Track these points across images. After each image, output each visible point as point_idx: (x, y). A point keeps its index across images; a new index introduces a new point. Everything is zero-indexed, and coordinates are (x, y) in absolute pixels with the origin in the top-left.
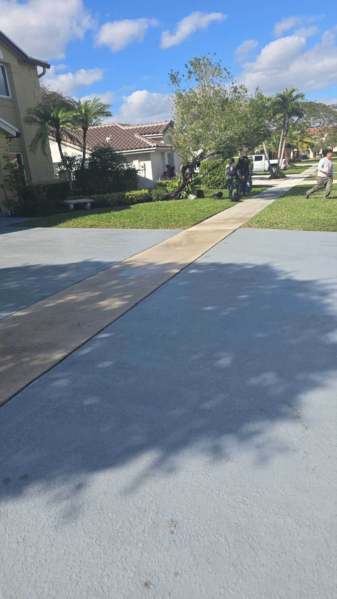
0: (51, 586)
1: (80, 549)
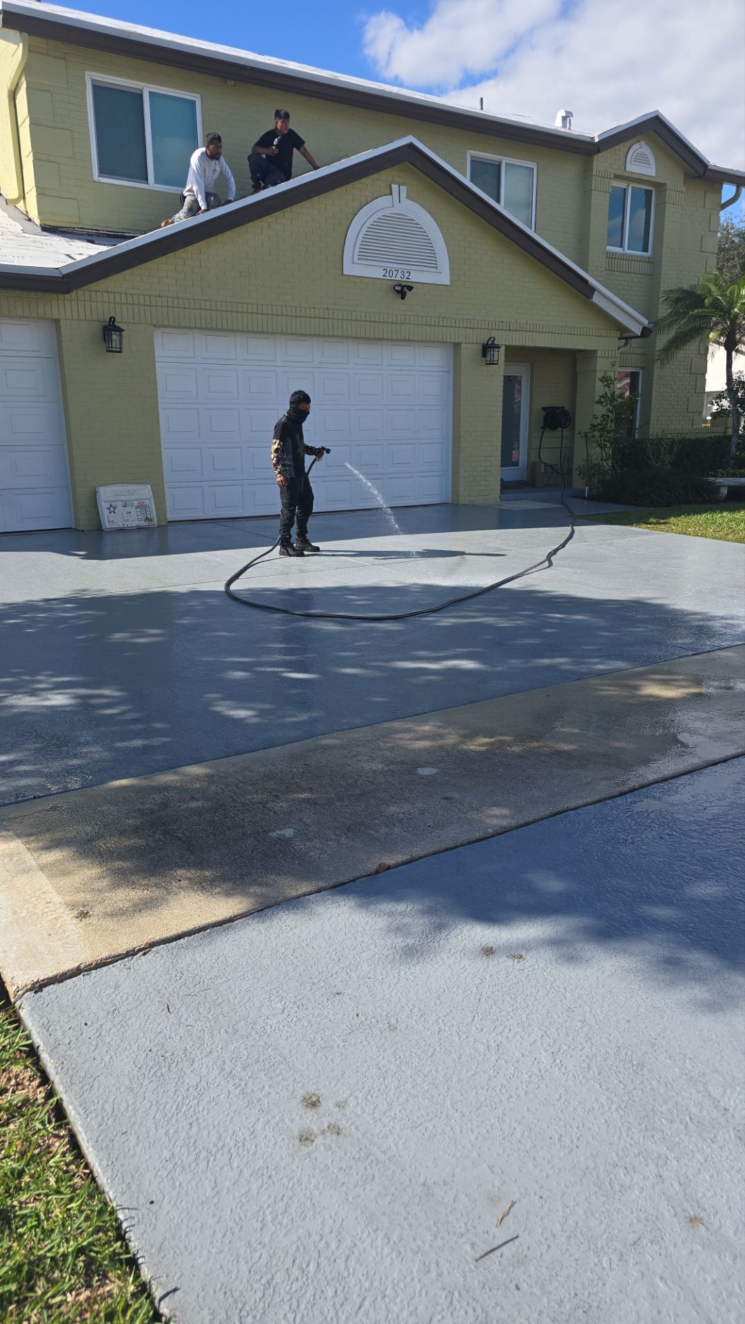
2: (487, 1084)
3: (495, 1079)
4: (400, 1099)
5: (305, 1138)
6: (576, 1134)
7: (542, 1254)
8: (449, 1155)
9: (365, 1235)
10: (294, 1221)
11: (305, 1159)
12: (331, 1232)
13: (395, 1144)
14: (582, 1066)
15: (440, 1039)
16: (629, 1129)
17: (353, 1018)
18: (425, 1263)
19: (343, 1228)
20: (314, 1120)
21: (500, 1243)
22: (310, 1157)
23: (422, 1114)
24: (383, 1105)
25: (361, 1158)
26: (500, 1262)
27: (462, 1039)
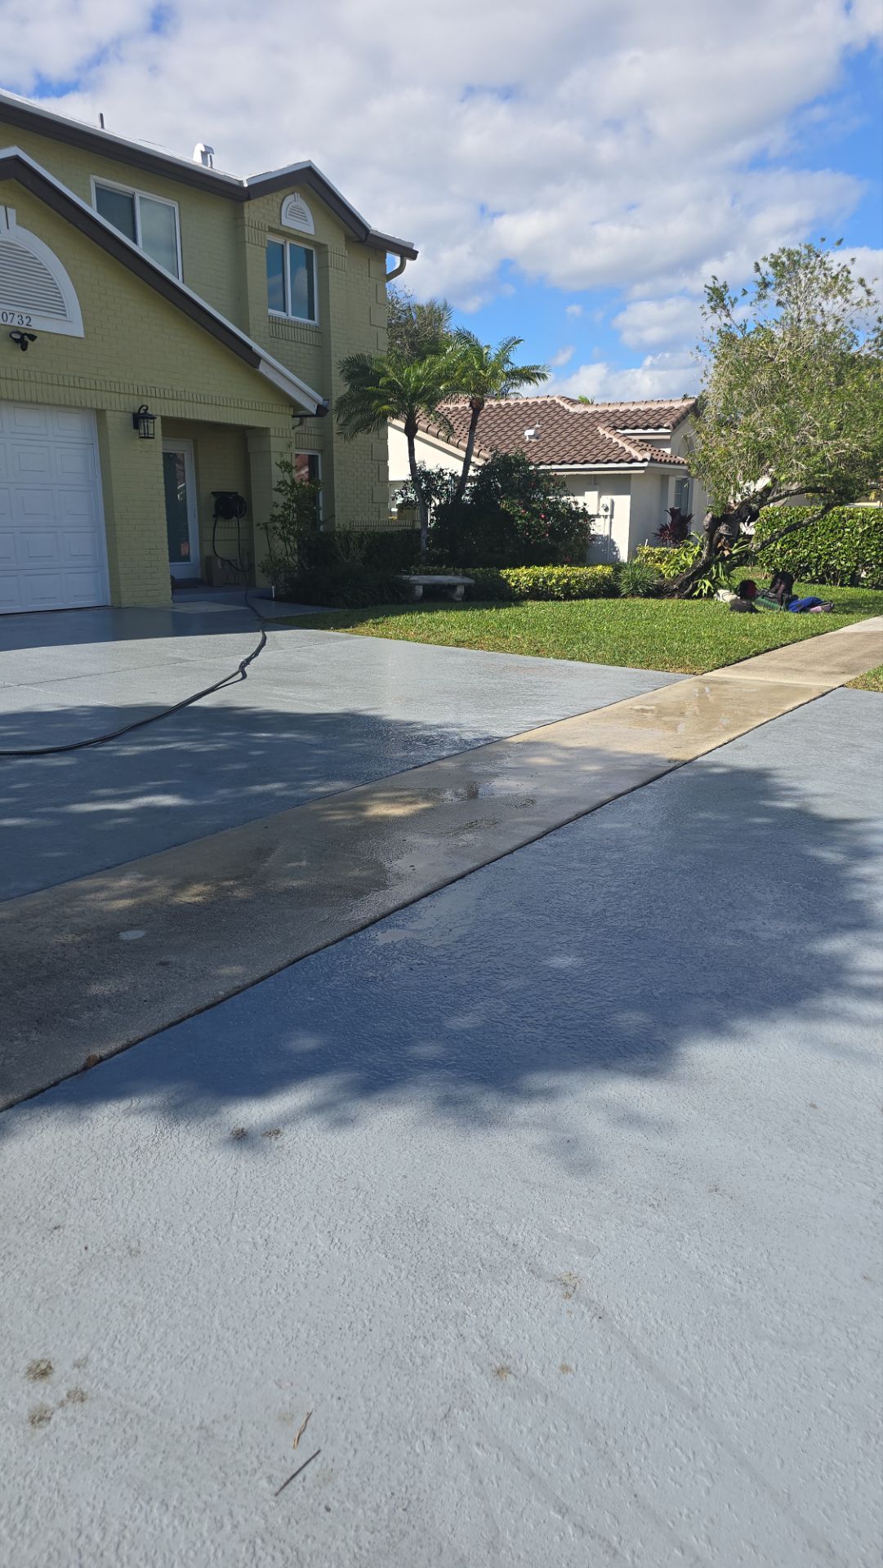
2: (260, 1288)
3: (268, 1280)
4: (157, 1335)
5: (39, 1418)
6: (367, 1316)
7: (349, 1462)
8: (226, 1384)
9: (136, 1510)
10: (40, 1525)
11: (43, 1443)
12: (92, 1521)
13: (158, 1391)
14: (363, 1238)
15: (196, 1250)
16: (422, 1294)
17: (81, 1254)
18: (215, 1519)
19: (106, 1513)
20: (48, 1392)
21: (301, 1465)
22: (49, 1439)
23: (186, 1345)
24: (136, 1349)
25: (117, 1421)
26: (303, 1487)
27: (222, 1243)
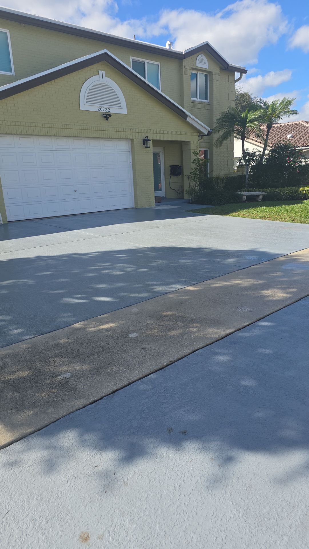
0: (199, 539)
1: (227, 516)
2: (177, 511)
3: (180, 507)
4: (132, 528)
6: (224, 535)
15: (150, 487)
16: (249, 527)
23: (144, 536)
24: (123, 534)
27: (161, 484)
